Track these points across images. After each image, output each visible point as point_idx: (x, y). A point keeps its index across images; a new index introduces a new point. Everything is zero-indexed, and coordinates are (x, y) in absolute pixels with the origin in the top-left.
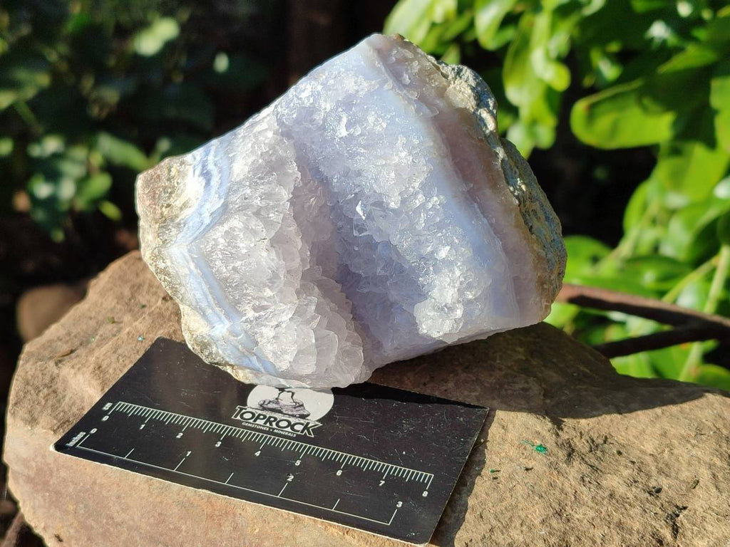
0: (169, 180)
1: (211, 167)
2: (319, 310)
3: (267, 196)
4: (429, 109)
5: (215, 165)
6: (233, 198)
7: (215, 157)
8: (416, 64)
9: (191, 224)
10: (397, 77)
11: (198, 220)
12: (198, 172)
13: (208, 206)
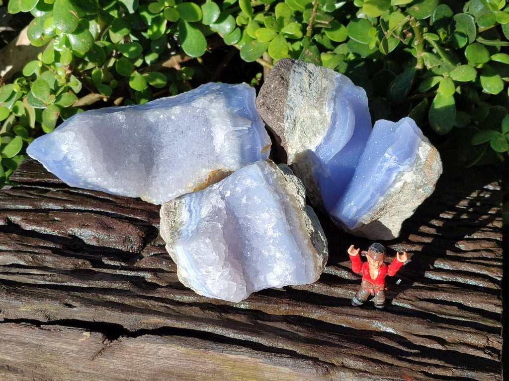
0: (174, 209)
1: (192, 208)
2: (230, 273)
3: (213, 227)
4: (279, 195)
5: (194, 208)
6: (201, 226)
7: (194, 204)
8: (275, 174)
9: (184, 234)
10: (267, 180)
11: (186, 233)
12: (187, 209)
13: (191, 227)
